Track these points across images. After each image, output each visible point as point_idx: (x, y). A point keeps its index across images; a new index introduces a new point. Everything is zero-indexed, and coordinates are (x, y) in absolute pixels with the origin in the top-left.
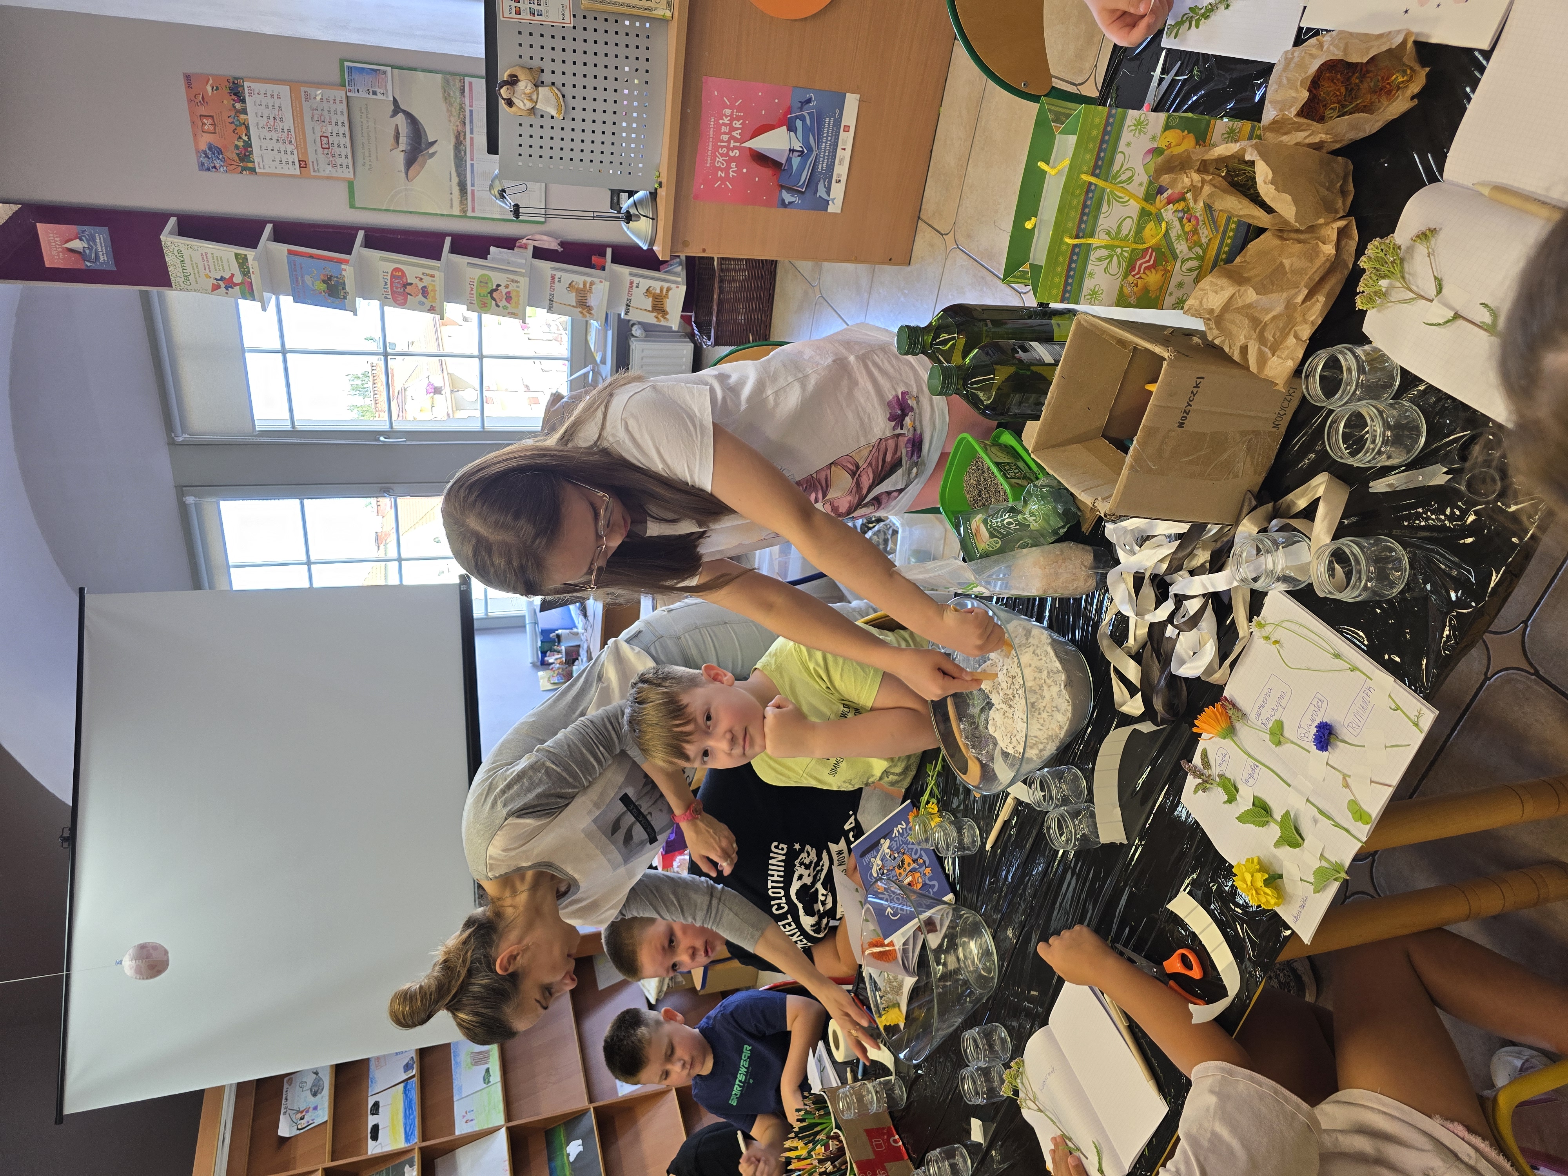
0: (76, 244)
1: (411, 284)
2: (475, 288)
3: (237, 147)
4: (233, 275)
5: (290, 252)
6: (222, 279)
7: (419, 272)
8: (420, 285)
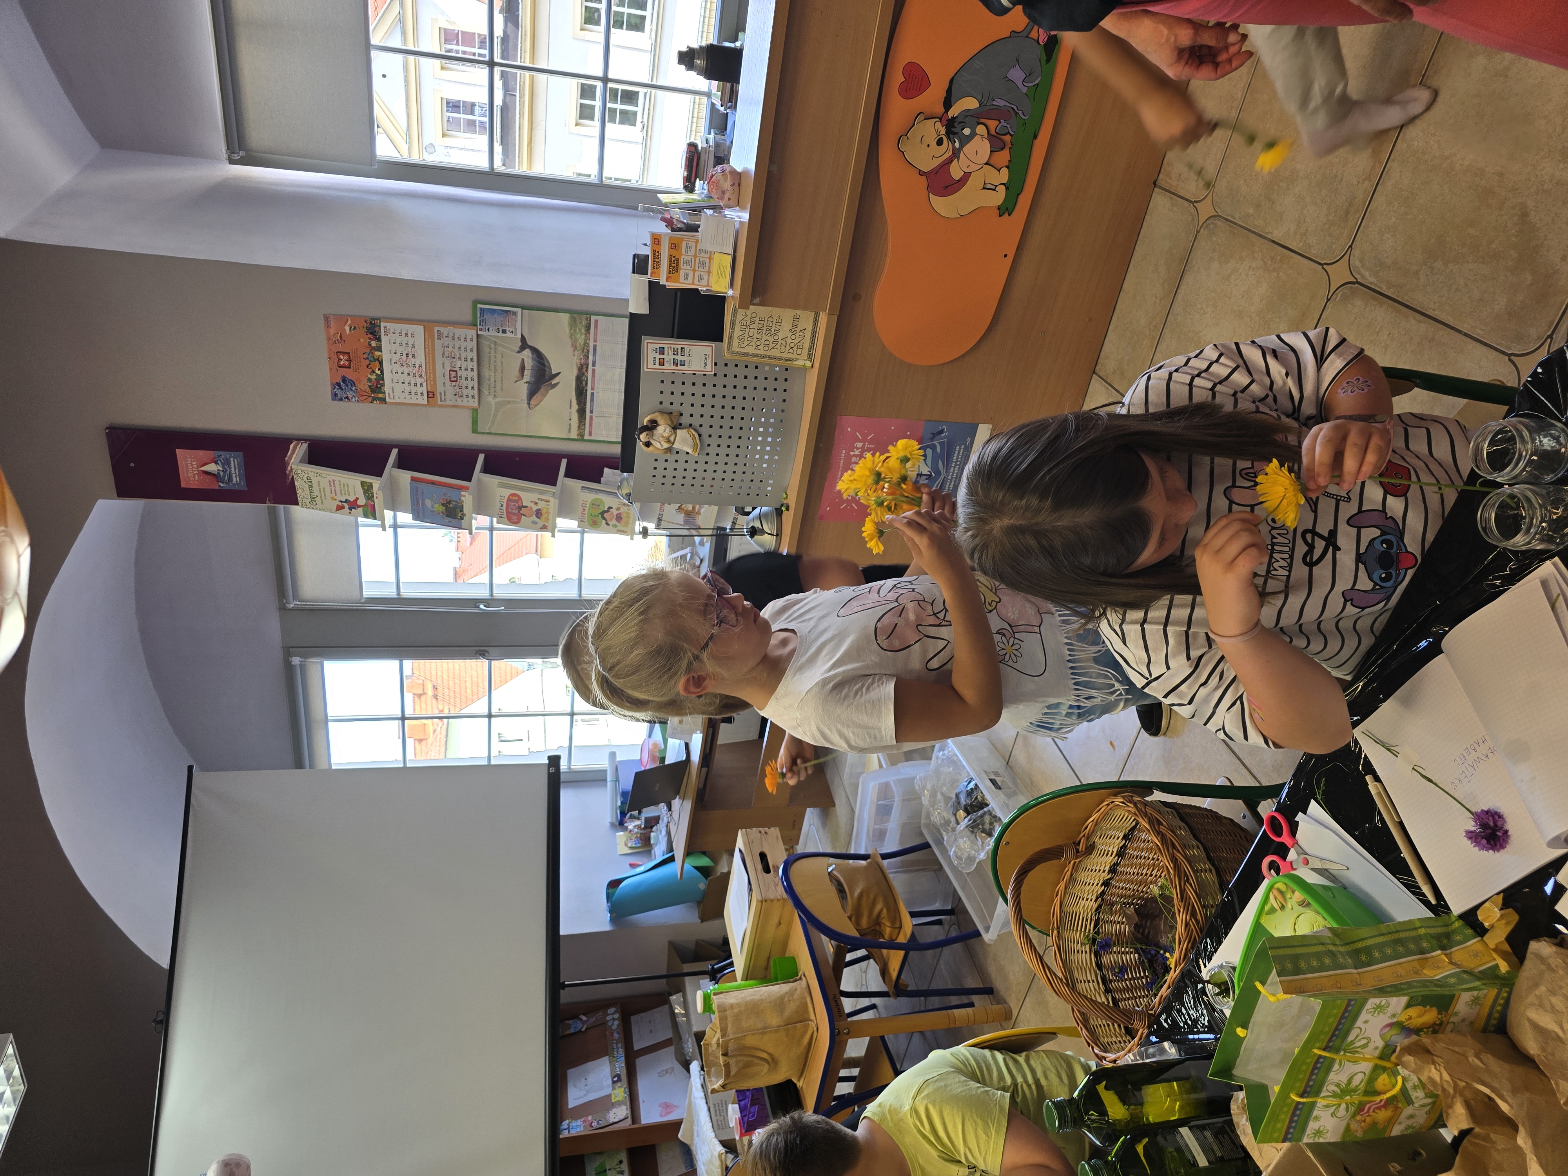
0: (212, 468)
1: (526, 507)
2: (587, 509)
3: (370, 380)
4: (357, 499)
5: (413, 479)
6: (346, 501)
7: (535, 497)
8: (535, 508)
